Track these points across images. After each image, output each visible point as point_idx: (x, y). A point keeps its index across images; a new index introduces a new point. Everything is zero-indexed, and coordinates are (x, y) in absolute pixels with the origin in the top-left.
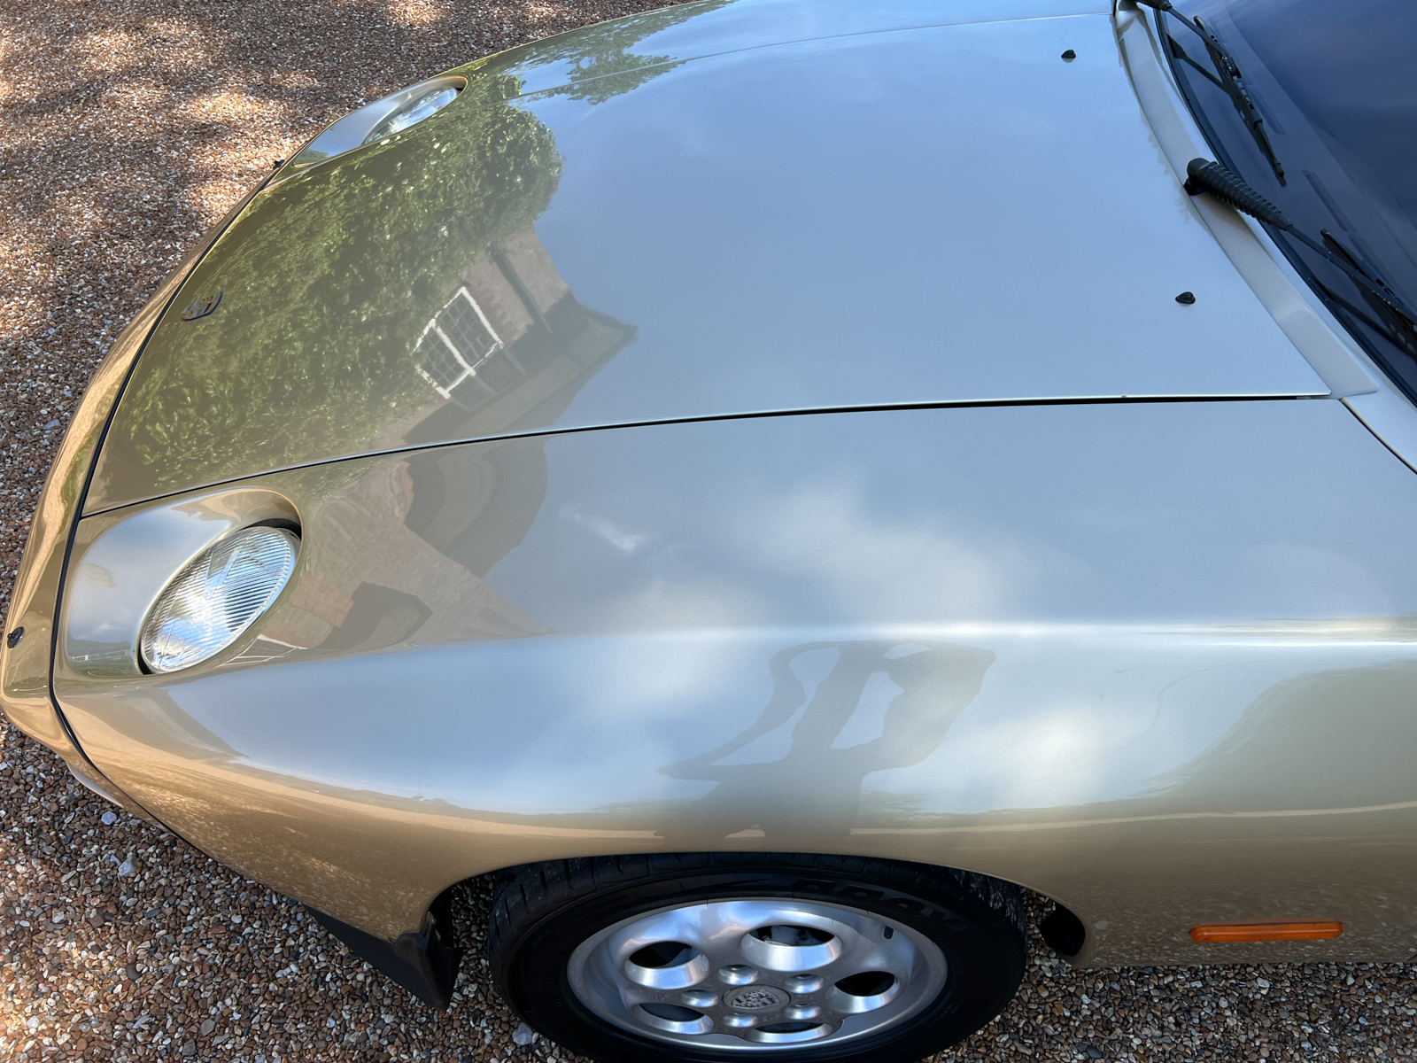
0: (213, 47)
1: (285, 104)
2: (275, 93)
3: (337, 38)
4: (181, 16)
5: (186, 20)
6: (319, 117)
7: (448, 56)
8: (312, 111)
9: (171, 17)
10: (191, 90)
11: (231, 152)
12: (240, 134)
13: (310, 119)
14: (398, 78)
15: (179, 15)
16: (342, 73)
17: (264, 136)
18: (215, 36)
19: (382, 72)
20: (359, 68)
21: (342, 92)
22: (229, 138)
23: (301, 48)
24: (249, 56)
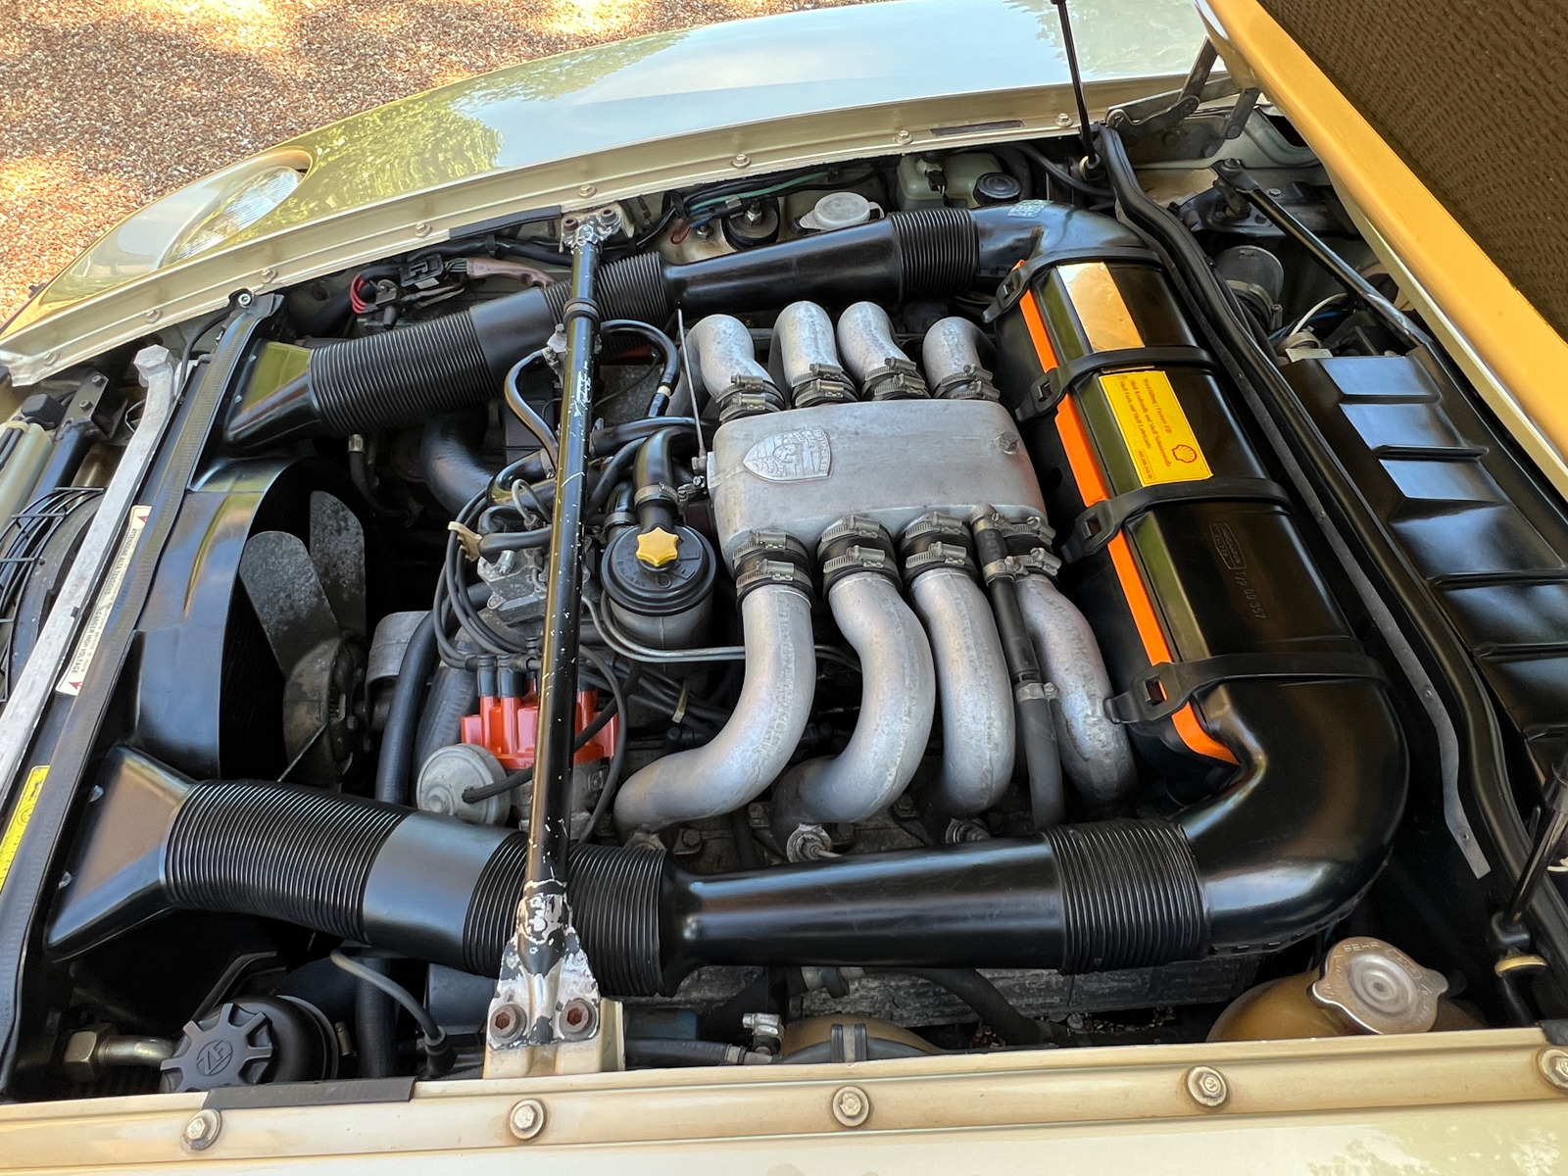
0: (61, 72)
1: (150, 148)
2: (137, 133)
3: (218, 60)
4: (23, 31)
5: (29, 36)
6: (191, 165)
7: (354, 82)
8: (183, 156)
9: (10, 32)
10: (30, 130)
11: (76, 215)
12: (89, 190)
13: (181, 168)
14: (292, 111)
15: (20, 29)
16: (222, 105)
17: (121, 192)
18: (64, 57)
19: (272, 103)
20: (245, 99)
21: (223, 131)
22: (75, 195)
23: (172, 74)
24: (107, 84)
